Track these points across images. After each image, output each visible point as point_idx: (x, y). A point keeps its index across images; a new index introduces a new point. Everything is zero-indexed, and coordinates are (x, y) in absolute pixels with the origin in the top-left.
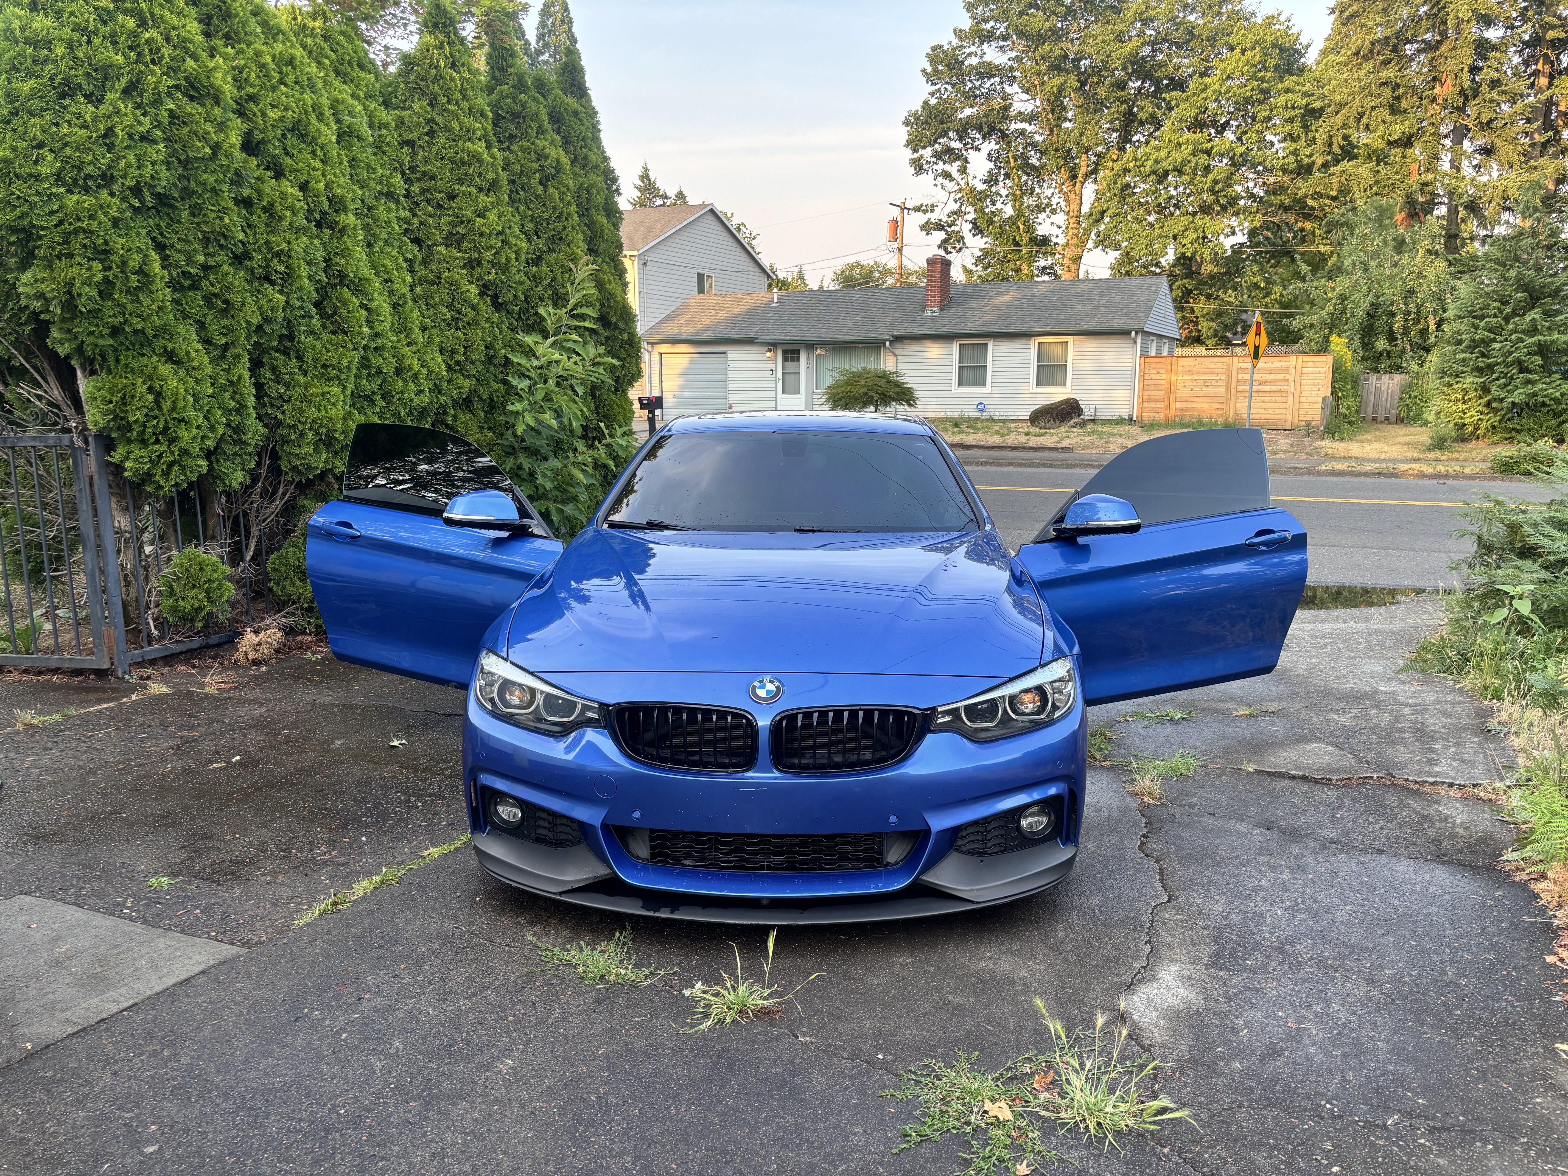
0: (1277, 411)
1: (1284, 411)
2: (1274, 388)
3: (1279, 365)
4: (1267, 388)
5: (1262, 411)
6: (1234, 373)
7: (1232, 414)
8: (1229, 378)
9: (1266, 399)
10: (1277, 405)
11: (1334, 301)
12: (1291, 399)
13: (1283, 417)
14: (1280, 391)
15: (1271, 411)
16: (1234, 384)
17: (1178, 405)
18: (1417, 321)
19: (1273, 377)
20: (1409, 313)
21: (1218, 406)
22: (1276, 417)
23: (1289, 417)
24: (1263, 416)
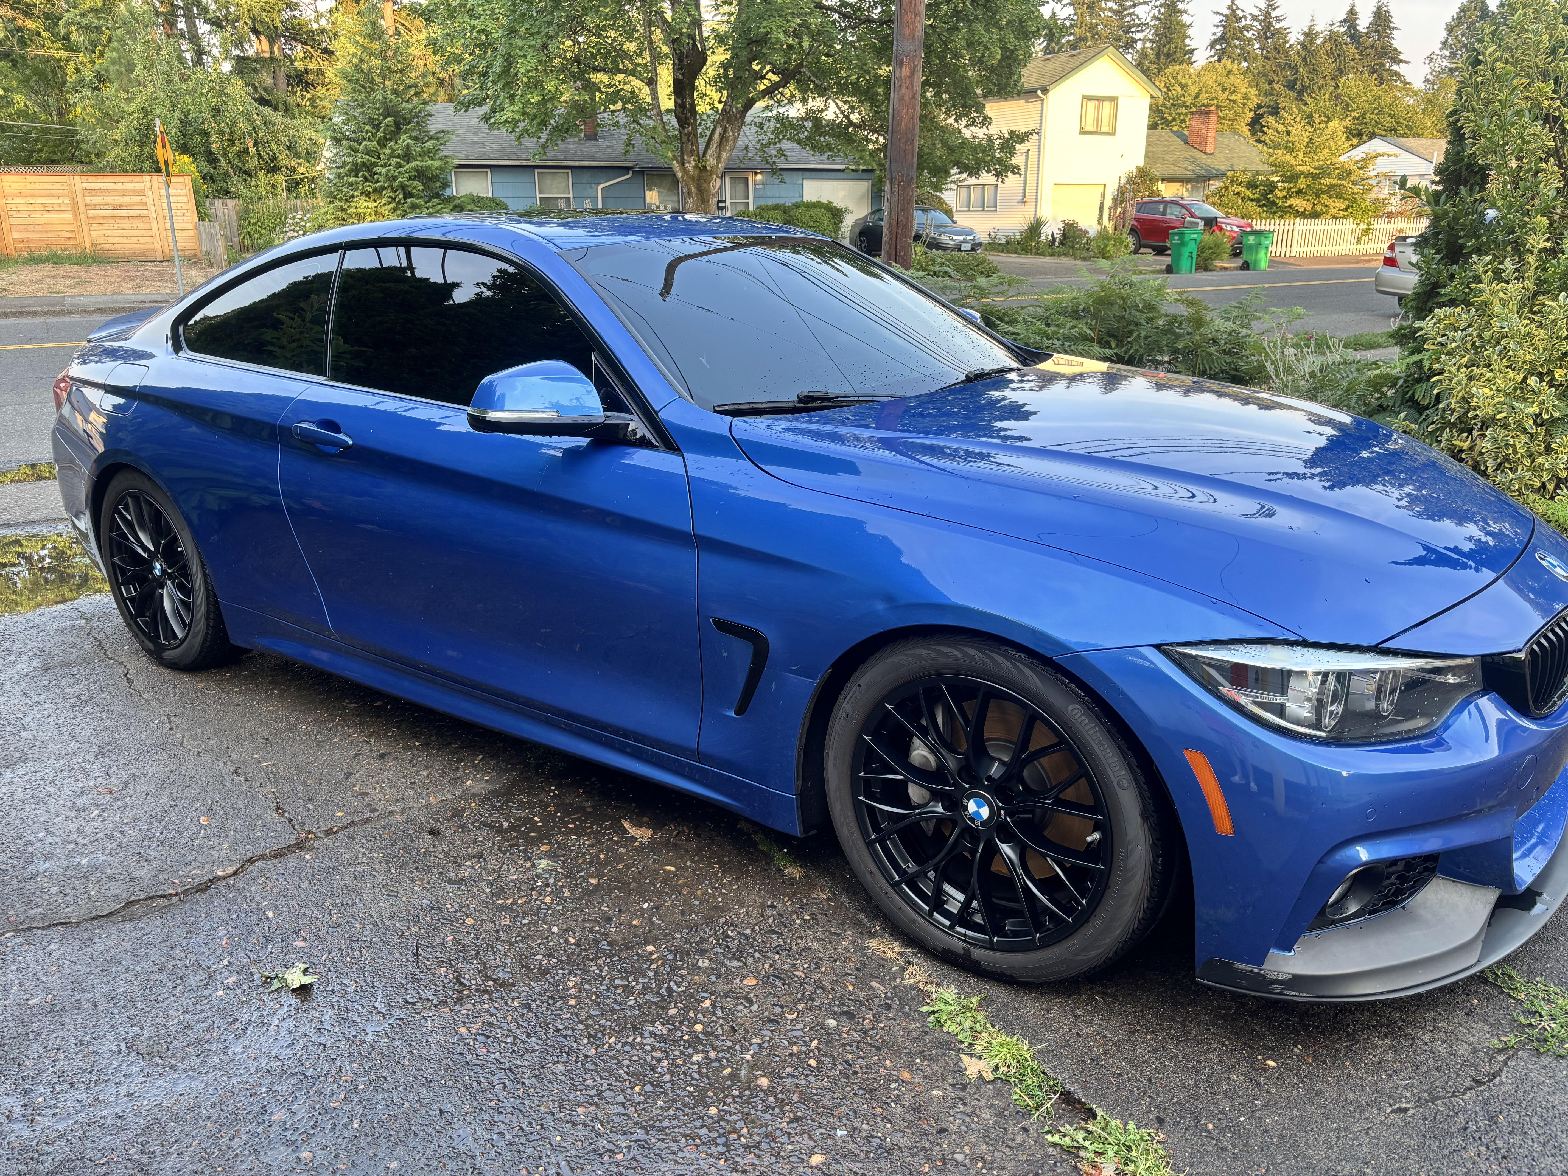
0: (142, 240)
1: (149, 240)
2: (132, 213)
3: (130, 186)
4: (123, 213)
5: (124, 240)
6: (80, 195)
7: (88, 245)
8: (74, 201)
9: (126, 226)
10: (141, 233)
11: (136, 115)
12: (154, 225)
13: (151, 246)
14: (140, 216)
15: (134, 240)
16: (82, 208)
17: (16, 235)
18: (232, 142)
19: (127, 200)
20: (223, 133)
21: (68, 235)
22: (142, 247)
23: (158, 246)
24: (127, 246)
